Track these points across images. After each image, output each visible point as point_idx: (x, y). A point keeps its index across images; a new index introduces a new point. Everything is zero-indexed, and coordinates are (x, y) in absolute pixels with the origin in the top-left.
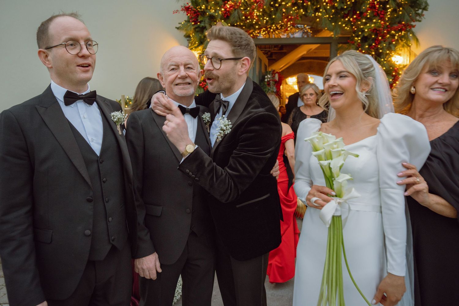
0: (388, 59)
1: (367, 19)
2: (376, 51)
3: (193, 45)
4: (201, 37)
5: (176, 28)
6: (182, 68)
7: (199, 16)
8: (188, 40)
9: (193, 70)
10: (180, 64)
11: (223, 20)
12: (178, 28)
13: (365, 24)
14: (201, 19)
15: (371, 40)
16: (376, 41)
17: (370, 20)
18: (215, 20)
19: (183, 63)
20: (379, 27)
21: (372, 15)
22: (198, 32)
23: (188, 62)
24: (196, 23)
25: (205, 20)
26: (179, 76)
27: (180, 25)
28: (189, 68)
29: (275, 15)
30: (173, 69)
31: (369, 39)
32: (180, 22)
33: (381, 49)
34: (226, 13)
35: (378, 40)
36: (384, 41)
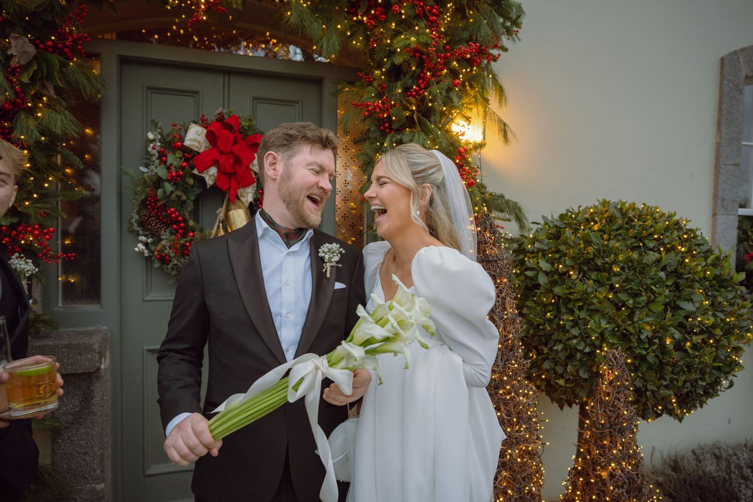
0: (444, 126)
1: (400, 22)
2: (420, 104)
13: (397, 33)
15: (408, 76)
16: (421, 81)
17: (406, 25)
20: (426, 45)
21: (412, 14)
31: (405, 74)
33: (431, 101)
35: (424, 78)
36: (438, 83)
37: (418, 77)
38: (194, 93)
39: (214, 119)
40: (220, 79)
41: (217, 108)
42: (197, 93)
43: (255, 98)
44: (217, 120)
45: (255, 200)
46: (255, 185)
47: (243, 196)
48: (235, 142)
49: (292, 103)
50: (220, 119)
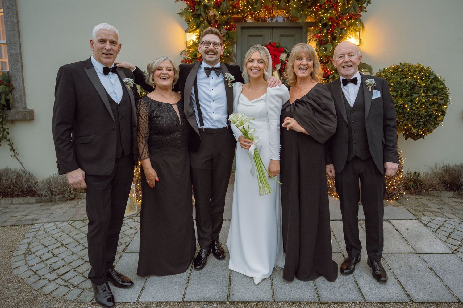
1: (325, 9)
2: (332, 35)
3: (192, 28)
4: (197, 23)
5: (178, 14)
6: (346, 56)
7: (196, 5)
8: (188, 24)
9: (354, 57)
10: (345, 53)
11: (216, 8)
12: (179, 14)
13: (324, 13)
14: (198, 8)
15: (328, 26)
17: (327, 10)
18: (209, 8)
19: (347, 52)
20: (334, 17)
22: (195, 18)
23: (350, 52)
24: (194, 11)
25: (201, 9)
26: (344, 61)
27: (181, 11)
28: (351, 55)
29: (256, 5)
30: (341, 57)
32: (181, 9)
33: (336, 33)
34: (217, 3)
35: (334, 26)
36: (338, 27)
37: (332, 26)
38: (261, 36)
39: (268, 43)
40: (269, 30)
41: (269, 40)
42: (263, 35)
43: (280, 35)
44: (269, 44)
45: (281, 68)
46: (281, 63)
47: (277, 67)
48: (275, 51)
49: (292, 36)
50: (270, 44)
